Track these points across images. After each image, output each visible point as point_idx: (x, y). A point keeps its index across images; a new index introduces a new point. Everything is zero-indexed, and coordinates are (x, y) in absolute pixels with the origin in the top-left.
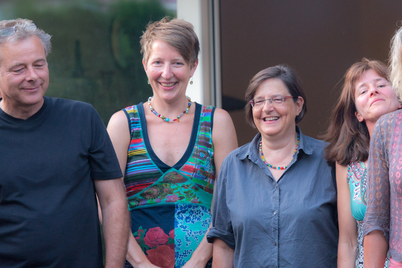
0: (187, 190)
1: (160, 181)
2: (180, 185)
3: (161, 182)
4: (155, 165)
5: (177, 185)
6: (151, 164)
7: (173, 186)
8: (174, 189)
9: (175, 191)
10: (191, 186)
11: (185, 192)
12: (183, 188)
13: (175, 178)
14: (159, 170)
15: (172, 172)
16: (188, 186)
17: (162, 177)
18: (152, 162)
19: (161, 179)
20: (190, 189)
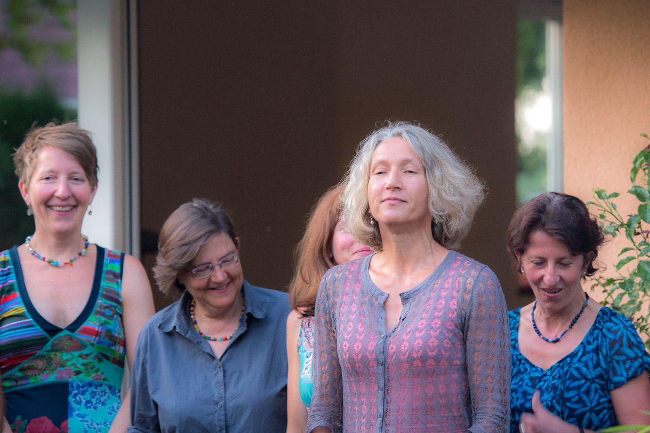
0: (85, 361)
1: (47, 349)
2: (76, 354)
3: (49, 351)
4: (38, 327)
5: (72, 355)
6: (32, 326)
7: (65, 356)
8: (67, 361)
9: (69, 364)
10: (92, 356)
11: (83, 365)
12: (80, 359)
13: (68, 344)
14: (45, 334)
15: (64, 336)
16: (87, 355)
17: (49, 344)
18: (34, 323)
19: (48, 346)
20: (90, 359)
